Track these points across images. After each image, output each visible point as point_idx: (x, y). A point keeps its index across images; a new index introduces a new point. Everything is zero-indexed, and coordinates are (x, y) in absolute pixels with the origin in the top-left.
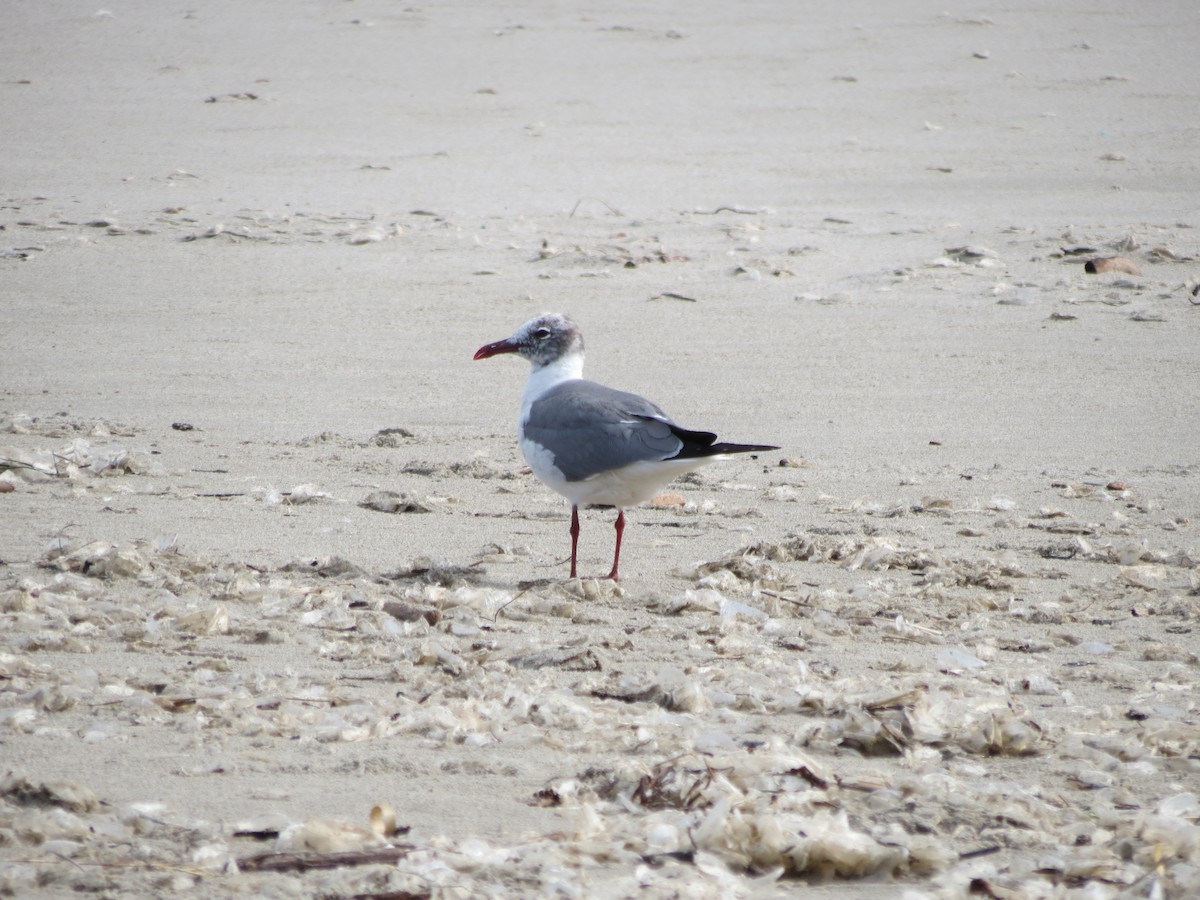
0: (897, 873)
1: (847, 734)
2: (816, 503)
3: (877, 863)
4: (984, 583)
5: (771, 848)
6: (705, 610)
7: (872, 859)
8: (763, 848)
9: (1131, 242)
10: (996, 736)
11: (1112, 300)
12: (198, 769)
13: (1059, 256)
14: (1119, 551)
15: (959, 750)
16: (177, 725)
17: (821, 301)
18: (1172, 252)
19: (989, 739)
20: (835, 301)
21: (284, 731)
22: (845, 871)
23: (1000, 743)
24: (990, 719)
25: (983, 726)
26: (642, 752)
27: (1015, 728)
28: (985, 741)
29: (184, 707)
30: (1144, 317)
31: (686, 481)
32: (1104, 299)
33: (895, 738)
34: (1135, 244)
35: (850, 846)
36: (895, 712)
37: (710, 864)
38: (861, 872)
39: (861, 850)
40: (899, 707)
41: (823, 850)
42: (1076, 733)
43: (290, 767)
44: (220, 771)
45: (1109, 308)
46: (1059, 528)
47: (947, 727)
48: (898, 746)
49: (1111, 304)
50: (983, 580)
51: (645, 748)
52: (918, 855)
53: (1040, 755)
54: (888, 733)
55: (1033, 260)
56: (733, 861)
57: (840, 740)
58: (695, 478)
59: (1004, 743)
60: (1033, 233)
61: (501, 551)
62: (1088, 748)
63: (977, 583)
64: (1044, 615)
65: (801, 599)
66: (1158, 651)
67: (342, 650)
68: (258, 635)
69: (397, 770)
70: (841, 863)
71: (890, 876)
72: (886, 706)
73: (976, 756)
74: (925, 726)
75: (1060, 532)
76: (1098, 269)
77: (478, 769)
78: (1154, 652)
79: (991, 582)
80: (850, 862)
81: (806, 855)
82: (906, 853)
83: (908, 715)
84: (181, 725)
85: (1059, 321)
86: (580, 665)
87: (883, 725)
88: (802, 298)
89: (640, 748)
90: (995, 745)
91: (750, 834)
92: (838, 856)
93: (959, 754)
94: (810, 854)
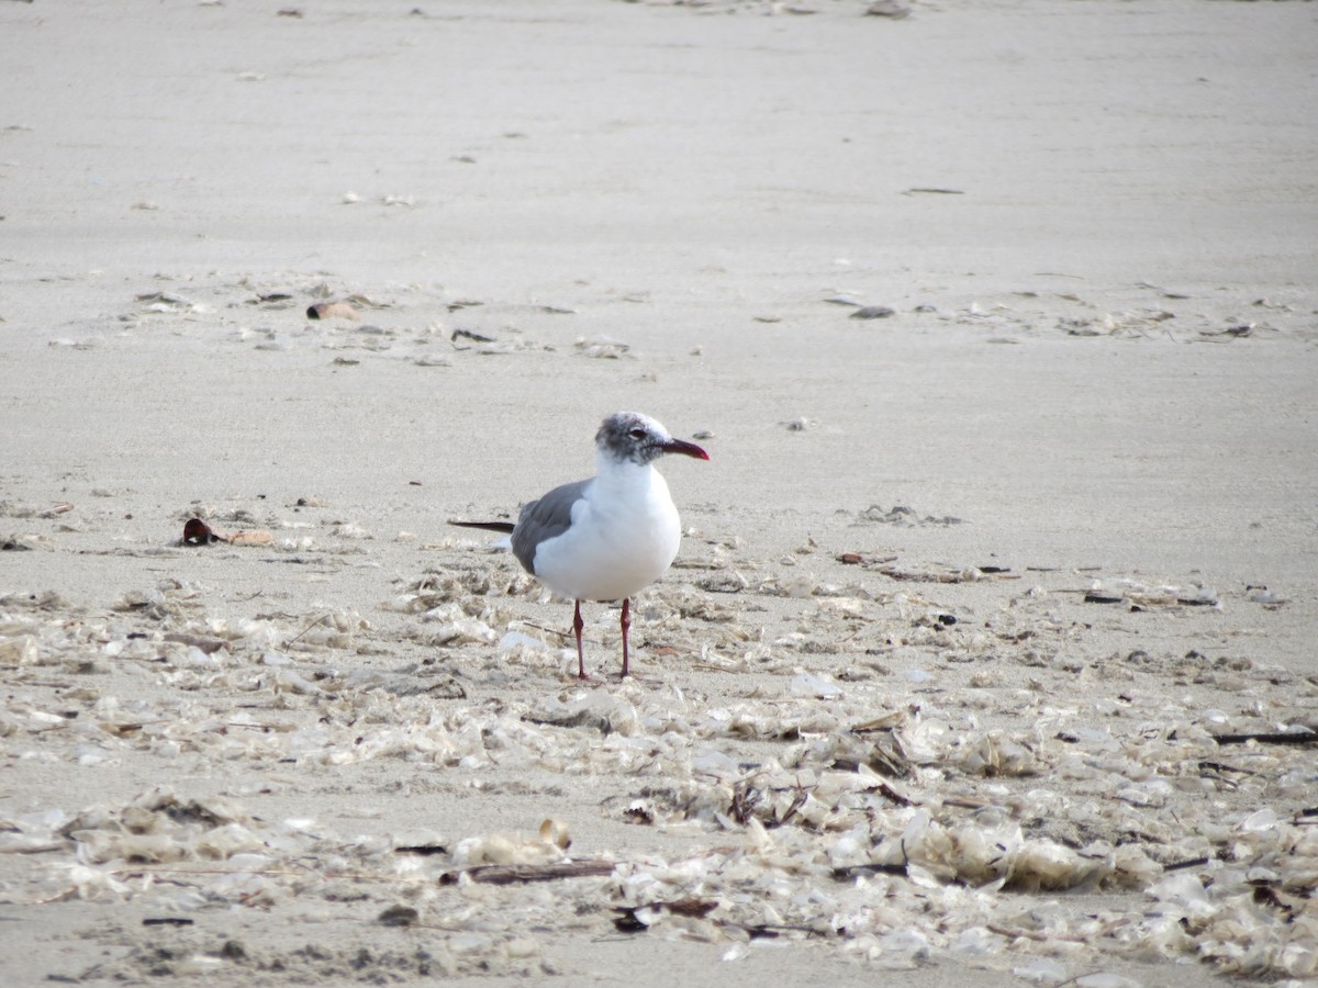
0: (1104, 884)
1: (838, 755)
2: (396, 541)
3: (1083, 875)
4: (701, 615)
5: (976, 859)
6: (476, 641)
7: (1078, 870)
8: (967, 861)
9: (326, 289)
10: (993, 758)
11: (371, 346)
12: (245, 790)
13: (255, 302)
14: (787, 585)
15: (957, 771)
16: (152, 750)
17: (76, 346)
18: (370, 298)
19: (987, 760)
20: (92, 346)
21: (263, 754)
22: (1049, 885)
23: (997, 764)
24: (985, 740)
25: (978, 747)
26: (646, 774)
27: (1010, 750)
28: (983, 762)
29: (128, 732)
30: (428, 362)
31: (236, 520)
32: (363, 344)
33: (890, 759)
34: (330, 290)
35: (1055, 859)
36: (882, 733)
37: (922, 876)
38: (1066, 884)
39: (1065, 861)
40: (887, 730)
41: (1028, 862)
42: (1072, 754)
43: (332, 788)
44: (267, 791)
45: (372, 353)
46: (685, 563)
47: (938, 748)
48: (893, 767)
49: (372, 350)
50: (699, 613)
51: (649, 770)
52: (1123, 866)
53: (1039, 776)
54: (882, 753)
55: (230, 306)
56: (938, 872)
57: (832, 762)
58: (246, 516)
59: (1001, 764)
60: (191, 280)
61: (178, 586)
62: (1091, 768)
63: (693, 616)
64: (818, 645)
65: (564, 630)
66: (986, 678)
67: (188, 680)
68: (81, 665)
69: (439, 790)
70: (1046, 876)
71: (1098, 888)
72: (870, 728)
73: (976, 777)
74: (919, 747)
75: (686, 567)
76: (321, 315)
77: (521, 789)
78: (981, 679)
79: (708, 615)
80: (1054, 873)
81: (1012, 867)
82: (1113, 865)
83: (896, 736)
84: (157, 749)
85: (344, 366)
86: (446, 693)
87: (876, 746)
88: (56, 343)
89: (643, 770)
90: (993, 766)
91: (951, 846)
92: (1042, 869)
93: (959, 775)
94: (1016, 865)
